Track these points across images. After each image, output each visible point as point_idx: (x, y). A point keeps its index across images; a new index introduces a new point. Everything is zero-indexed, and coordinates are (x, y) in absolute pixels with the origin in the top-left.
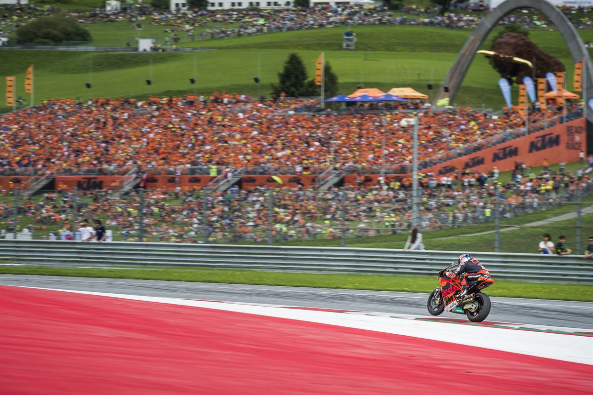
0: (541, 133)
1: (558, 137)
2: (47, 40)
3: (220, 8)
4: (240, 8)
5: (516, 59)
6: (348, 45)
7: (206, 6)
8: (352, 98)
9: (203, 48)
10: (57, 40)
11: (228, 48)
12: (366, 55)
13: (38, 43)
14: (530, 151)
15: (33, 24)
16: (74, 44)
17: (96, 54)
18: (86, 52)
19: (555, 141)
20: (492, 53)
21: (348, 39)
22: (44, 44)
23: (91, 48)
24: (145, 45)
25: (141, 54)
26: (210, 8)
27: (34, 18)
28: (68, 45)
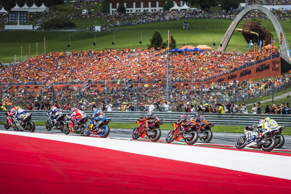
0: (261, 64)
1: (268, 65)
2: (56, 27)
3: (131, 12)
4: (140, 12)
5: (252, 32)
6: (185, 28)
7: (126, 11)
8: (181, 50)
9: (123, 30)
10: (60, 27)
11: (134, 29)
12: (192, 32)
13: (52, 29)
14: (257, 72)
15: (50, 20)
16: (68, 29)
17: (77, 33)
18: (72, 32)
19: (267, 67)
20: (241, 30)
21: (186, 25)
22: (55, 29)
23: (75, 30)
24: (98, 28)
25: (96, 32)
26: (127, 12)
27: (51, 18)
28: (65, 29)
